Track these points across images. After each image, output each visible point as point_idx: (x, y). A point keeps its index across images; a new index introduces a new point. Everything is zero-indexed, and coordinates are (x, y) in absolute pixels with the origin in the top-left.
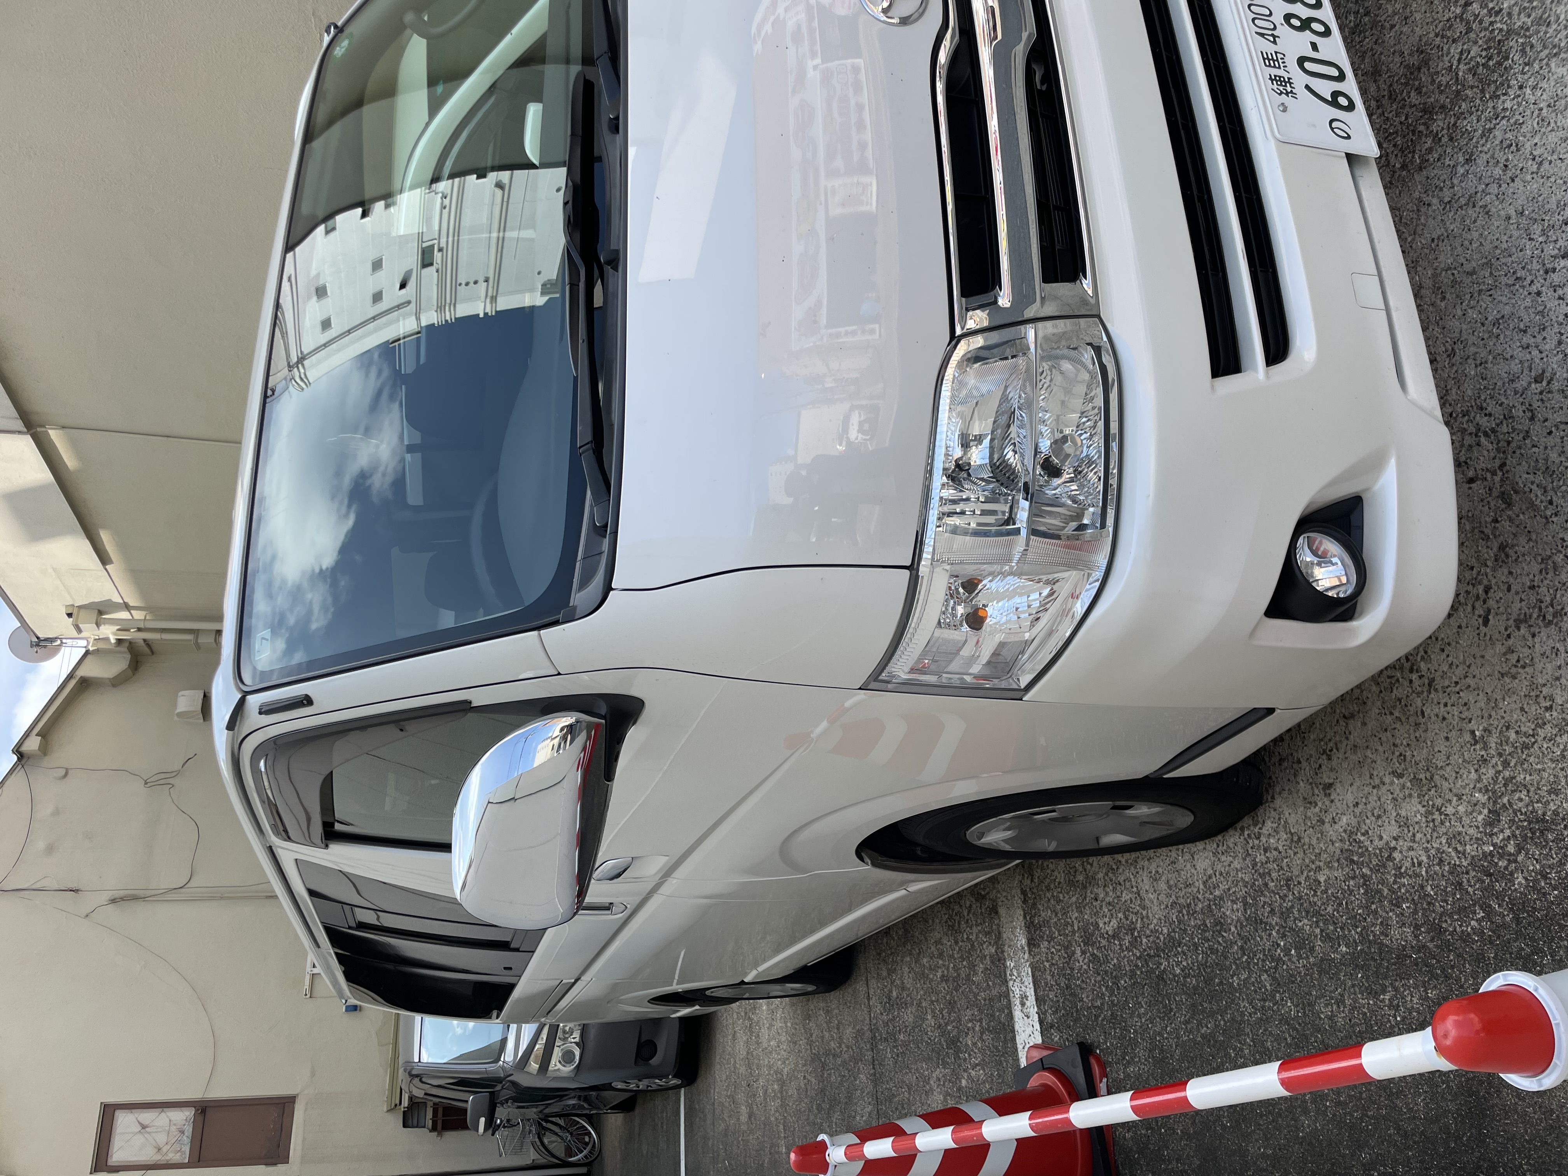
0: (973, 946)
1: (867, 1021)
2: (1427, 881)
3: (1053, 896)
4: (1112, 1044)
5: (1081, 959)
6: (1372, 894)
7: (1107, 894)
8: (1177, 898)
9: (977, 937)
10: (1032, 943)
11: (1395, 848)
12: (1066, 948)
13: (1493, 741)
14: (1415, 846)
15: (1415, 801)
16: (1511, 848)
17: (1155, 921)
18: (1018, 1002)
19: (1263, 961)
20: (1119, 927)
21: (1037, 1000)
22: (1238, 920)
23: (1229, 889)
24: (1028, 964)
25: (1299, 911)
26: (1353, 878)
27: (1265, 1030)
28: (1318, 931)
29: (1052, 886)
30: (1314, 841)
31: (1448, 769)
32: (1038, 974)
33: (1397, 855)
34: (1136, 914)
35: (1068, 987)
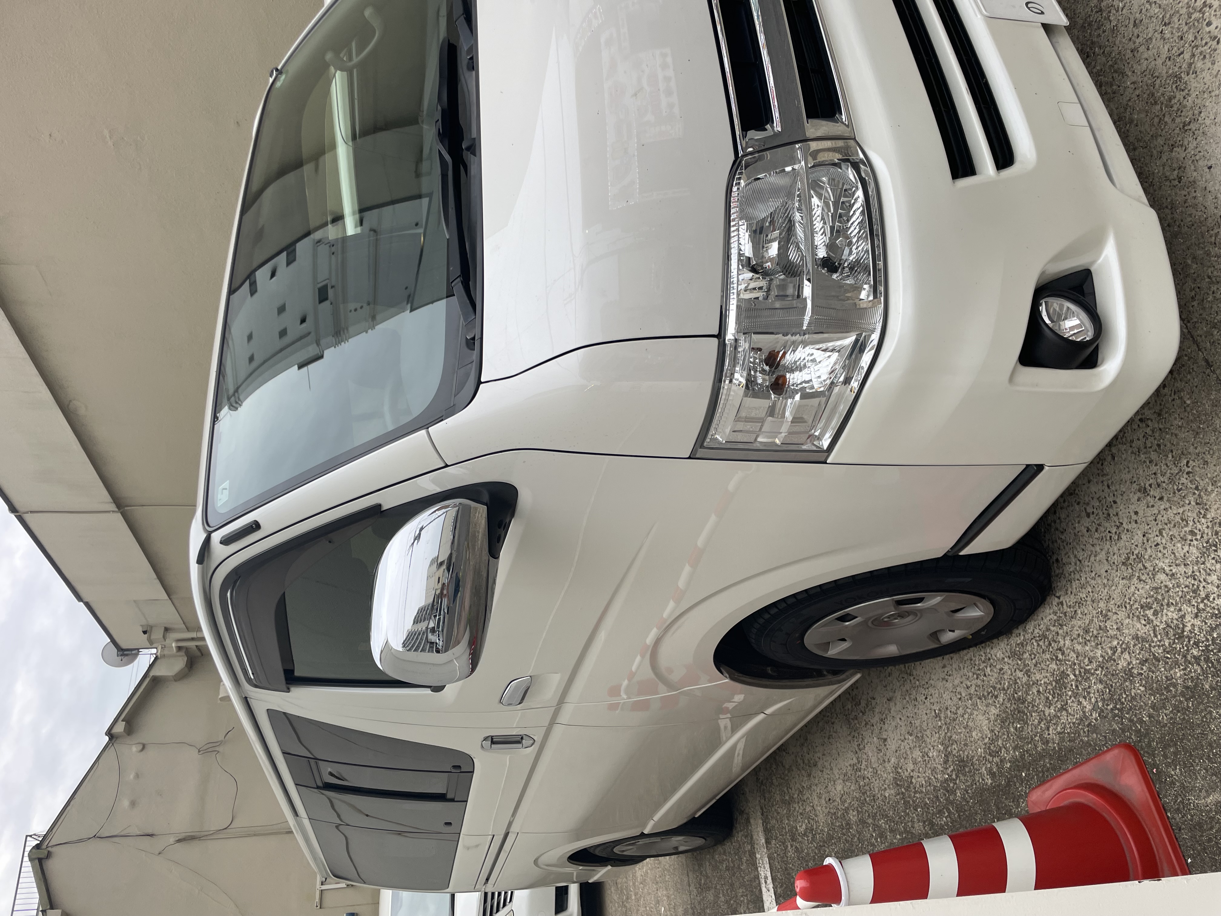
0: (740, 845)
2: (926, 795)
3: (775, 810)
5: (791, 850)
6: (906, 804)
7: (799, 807)
8: (830, 808)
9: (741, 839)
10: (768, 842)
11: (913, 777)
12: (784, 843)
13: (942, 715)
17: (822, 824)
20: (806, 829)
21: (772, 879)
22: (856, 822)
23: (851, 803)
24: (766, 855)
25: (879, 815)
26: (899, 794)
28: (888, 826)
29: (774, 803)
30: (882, 773)
31: (928, 731)
32: (772, 861)
34: (813, 819)
35: (786, 869)
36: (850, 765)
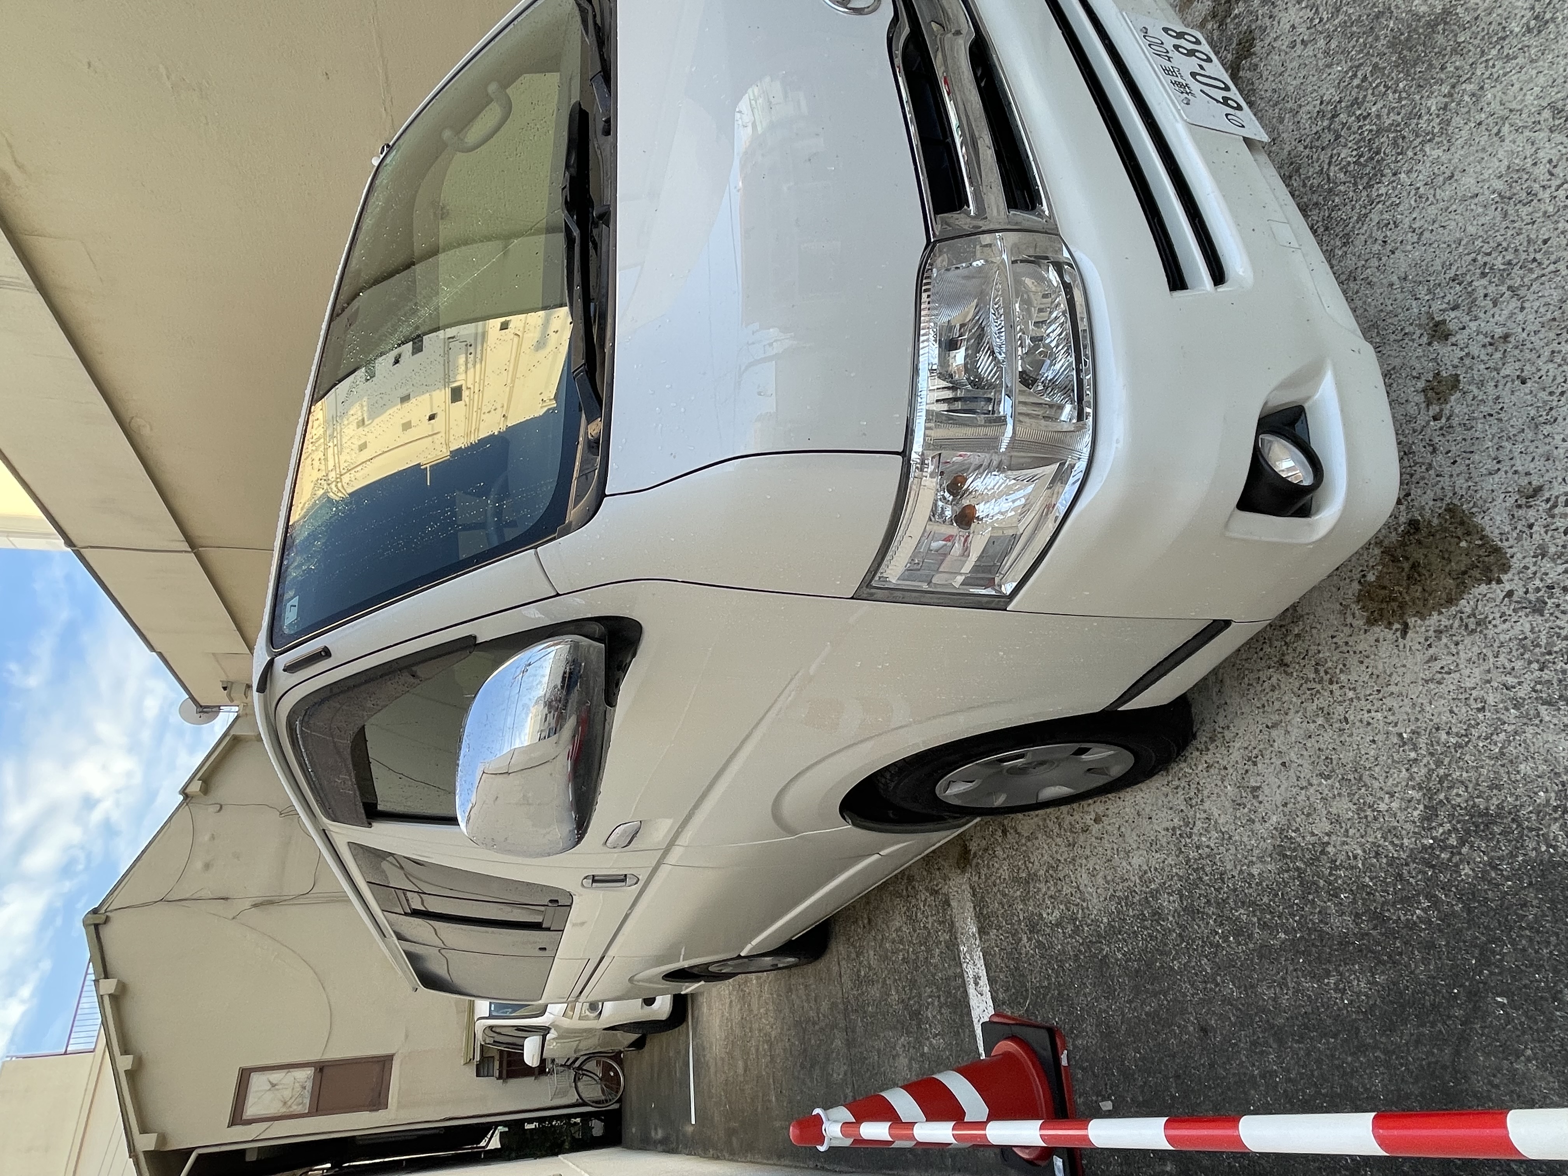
0: (929, 933)
1: (840, 995)
2: (1365, 873)
4: (1060, 1019)
5: (1028, 945)
6: (1307, 887)
7: (1049, 888)
8: (1115, 891)
10: (982, 931)
11: (1328, 843)
12: (1013, 935)
13: (1422, 741)
14: (1349, 840)
15: (1345, 799)
16: (1453, 841)
18: (972, 981)
19: (1203, 947)
20: (1061, 917)
21: (989, 980)
22: (1176, 910)
23: (1164, 883)
24: (979, 949)
25: (1235, 901)
26: (1288, 871)
27: (1210, 1009)
28: (1255, 920)
29: (998, 881)
31: (1377, 769)
32: (988, 957)
33: (1330, 849)
34: (1077, 905)
35: (1017, 969)
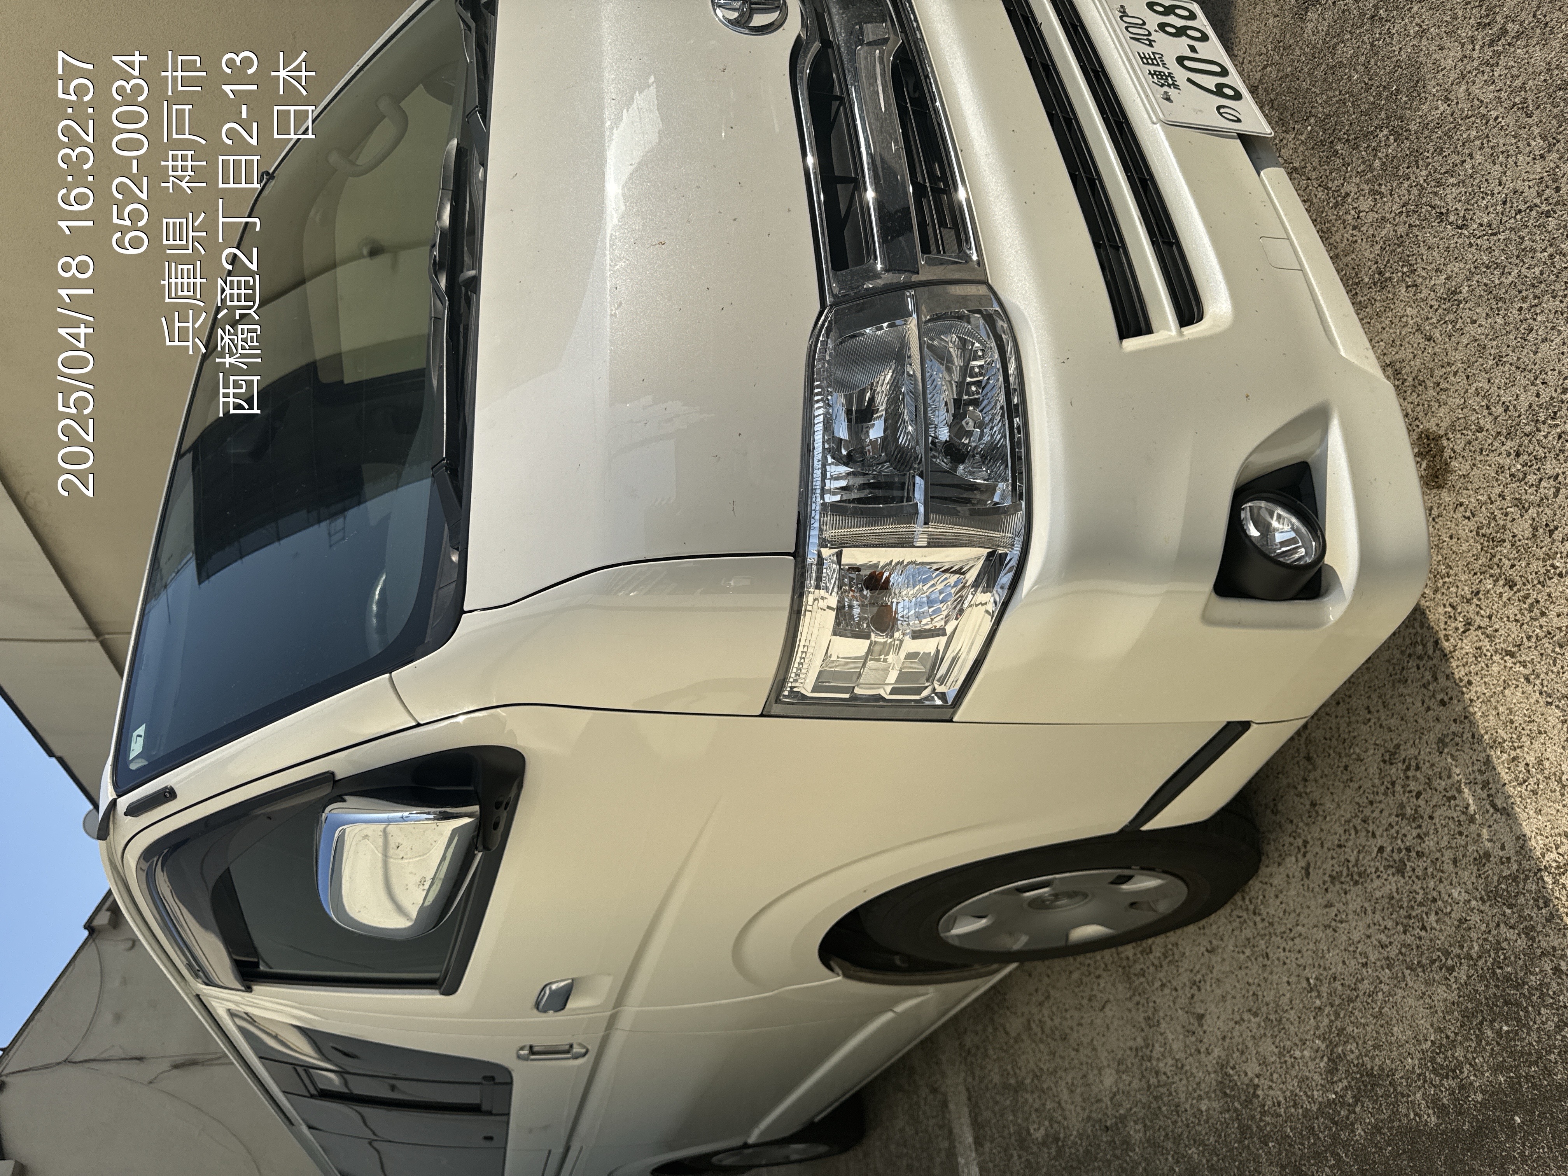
3: (992, 1097)
5: (1018, 1164)
7: (1034, 1100)
8: (1091, 1111)
10: (977, 1142)
11: (1258, 1086)
13: (1324, 990)
15: (1269, 1040)
16: (1349, 1099)
24: (975, 1162)
25: (1188, 1138)
26: (1228, 1111)
29: (990, 1085)
30: (1194, 1071)
34: (1059, 1123)
36: (1131, 1049)
